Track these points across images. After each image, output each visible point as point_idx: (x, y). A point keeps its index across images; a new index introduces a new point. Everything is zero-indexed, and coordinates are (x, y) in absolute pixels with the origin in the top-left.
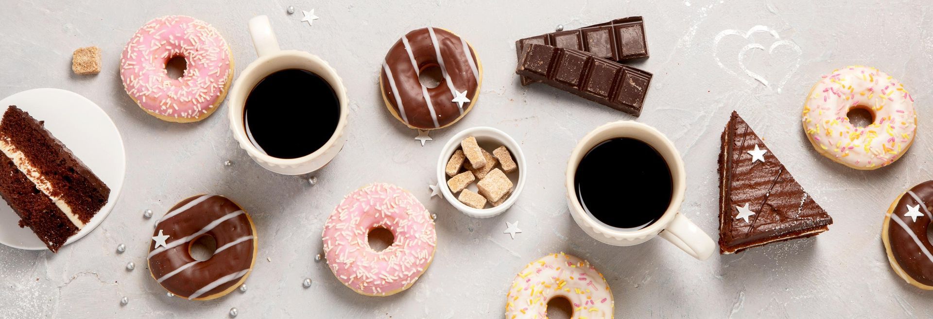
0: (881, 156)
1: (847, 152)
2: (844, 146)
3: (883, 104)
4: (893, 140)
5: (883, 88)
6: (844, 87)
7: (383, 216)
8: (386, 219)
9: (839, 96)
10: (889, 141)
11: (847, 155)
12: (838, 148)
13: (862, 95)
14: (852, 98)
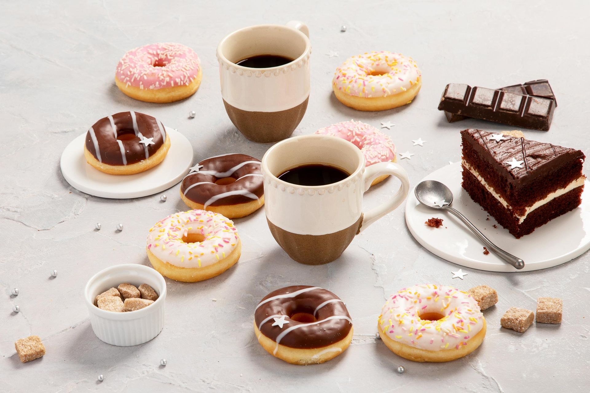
0: (453, 333)
1: (420, 334)
2: (417, 329)
3: (448, 303)
4: (462, 321)
5: (447, 291)
6: (410, 293)
7: (354, 134)
8: (356, 137)
9: (407, 299)
10: (458, 323)
11: (420, 337)
12: (410, 332)
13: (429, 299)
14: (420, 302)
